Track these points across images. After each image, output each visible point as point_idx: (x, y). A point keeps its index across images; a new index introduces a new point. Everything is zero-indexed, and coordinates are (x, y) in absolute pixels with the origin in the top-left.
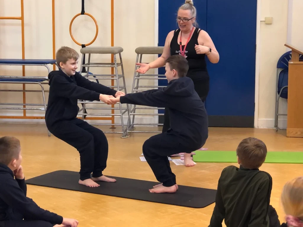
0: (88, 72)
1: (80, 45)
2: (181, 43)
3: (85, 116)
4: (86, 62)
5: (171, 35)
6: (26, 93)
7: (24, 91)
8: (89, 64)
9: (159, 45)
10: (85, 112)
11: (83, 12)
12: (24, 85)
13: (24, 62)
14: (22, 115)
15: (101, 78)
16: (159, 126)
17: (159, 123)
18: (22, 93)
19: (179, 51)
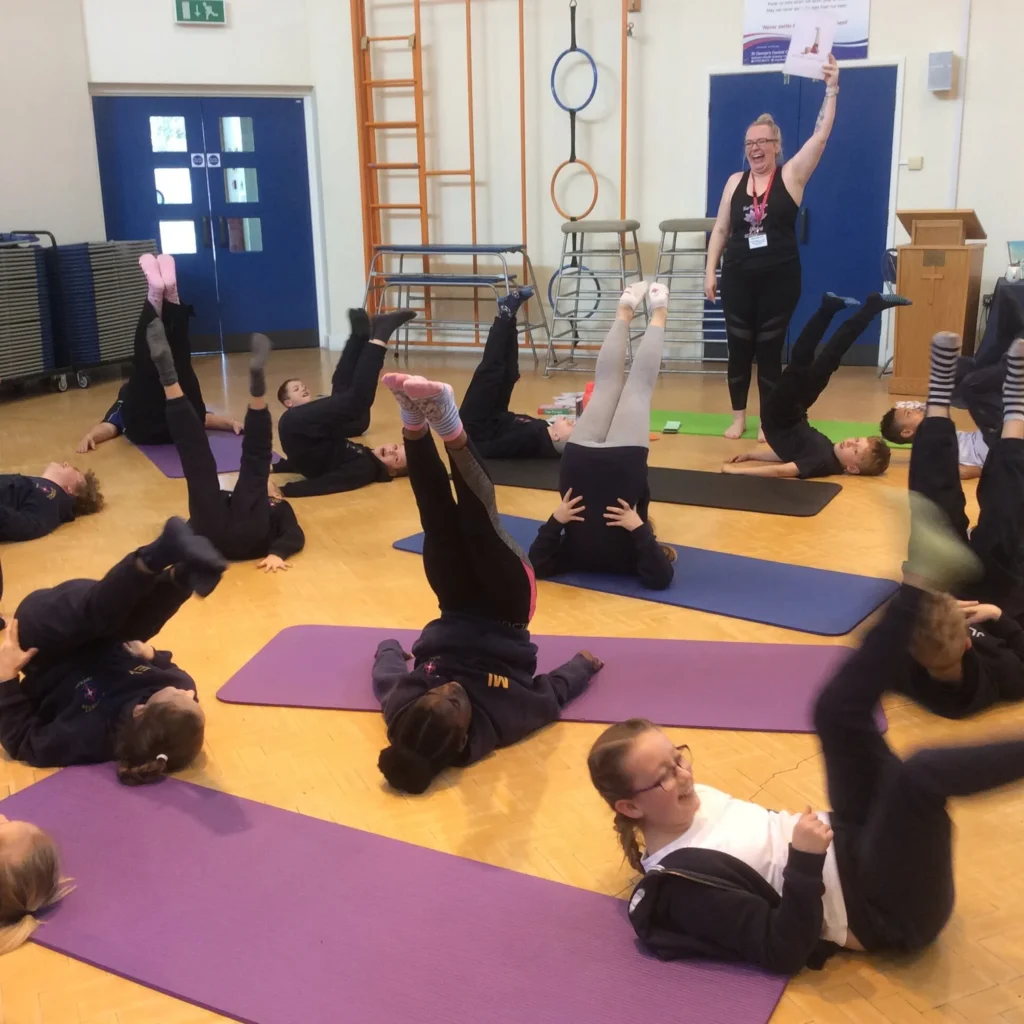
0: (581, 267)
1: (567, 217)
2: (755, 193)
3: (577, 342)
4: (578, 248)
5: (734, 181)
6: (480, 303)
7: (476, 299)
8: (581, 251)
9: (707, 215)
10: (576, 336)
11: (573, 159)
12: (476, 288)
13: (475, 250)
14: (473, 340)
15: (603, 276)
16: (704, 361)
17: (705, 356)
18: (473, 302)
19: (751, 206)
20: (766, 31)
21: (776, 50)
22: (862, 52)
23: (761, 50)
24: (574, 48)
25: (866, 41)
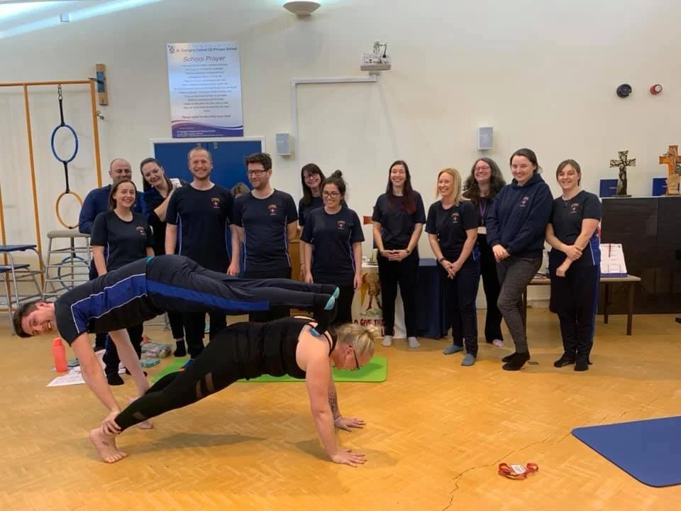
1: (66, 226)
11: (68, 192)
20: (184, 119)
21: (192, 130)
22: (240, 133)
23: (182, 130)
24: (63, 124)
25: (241, 127)
